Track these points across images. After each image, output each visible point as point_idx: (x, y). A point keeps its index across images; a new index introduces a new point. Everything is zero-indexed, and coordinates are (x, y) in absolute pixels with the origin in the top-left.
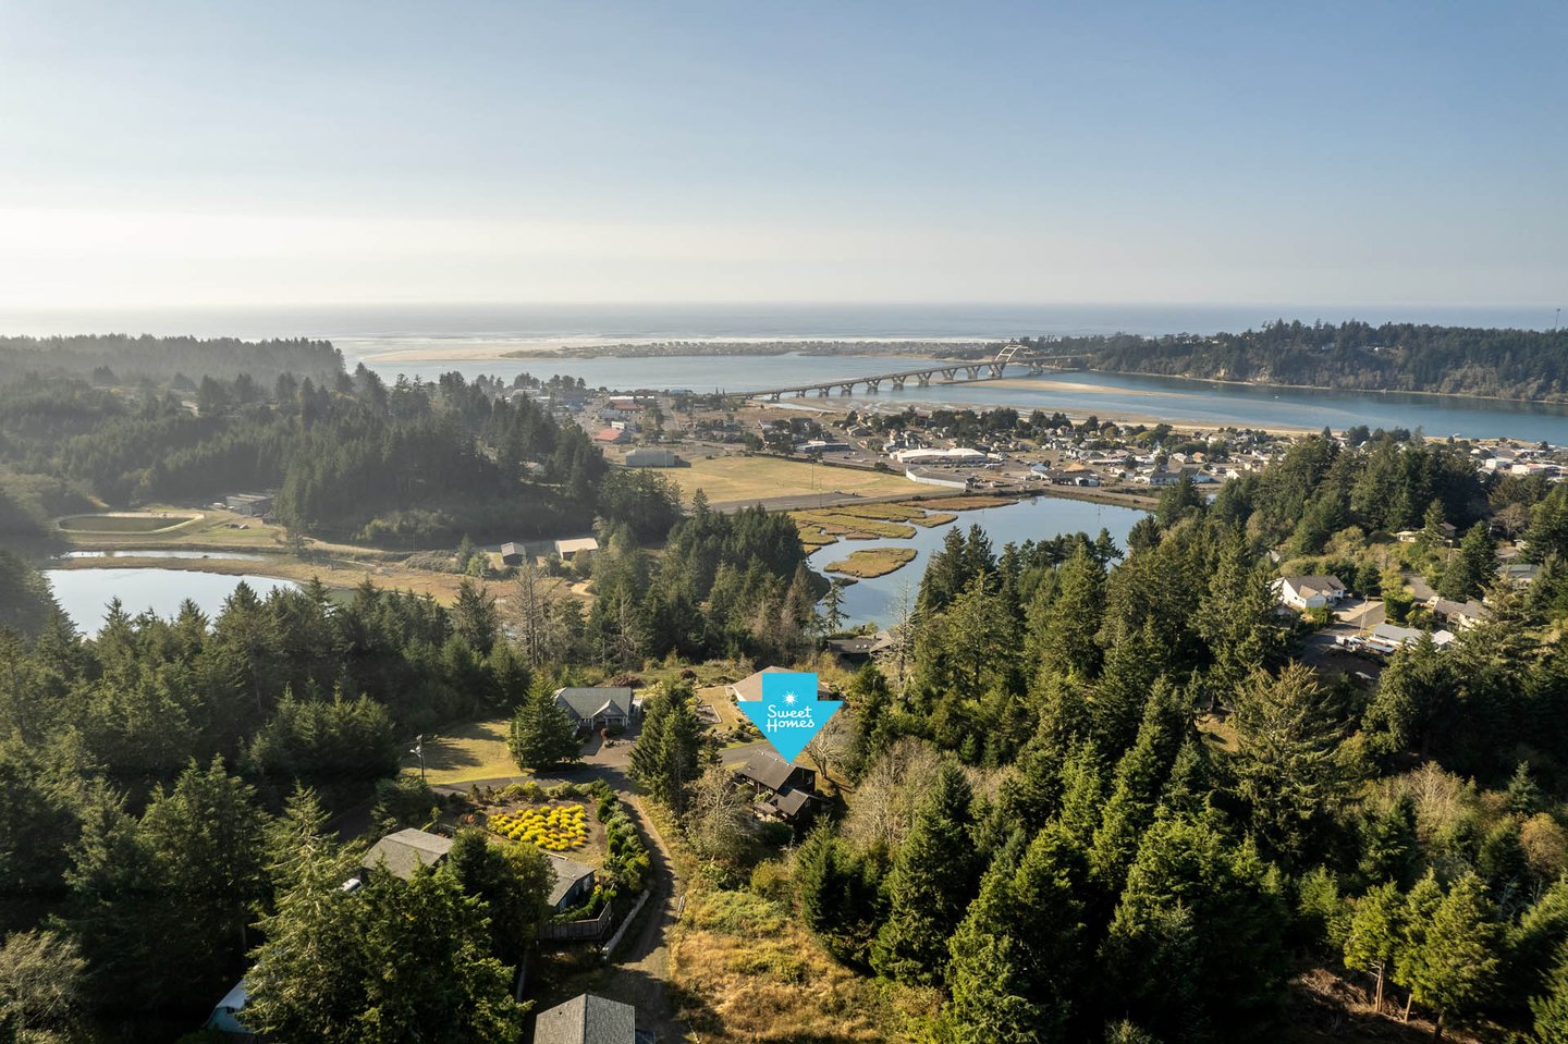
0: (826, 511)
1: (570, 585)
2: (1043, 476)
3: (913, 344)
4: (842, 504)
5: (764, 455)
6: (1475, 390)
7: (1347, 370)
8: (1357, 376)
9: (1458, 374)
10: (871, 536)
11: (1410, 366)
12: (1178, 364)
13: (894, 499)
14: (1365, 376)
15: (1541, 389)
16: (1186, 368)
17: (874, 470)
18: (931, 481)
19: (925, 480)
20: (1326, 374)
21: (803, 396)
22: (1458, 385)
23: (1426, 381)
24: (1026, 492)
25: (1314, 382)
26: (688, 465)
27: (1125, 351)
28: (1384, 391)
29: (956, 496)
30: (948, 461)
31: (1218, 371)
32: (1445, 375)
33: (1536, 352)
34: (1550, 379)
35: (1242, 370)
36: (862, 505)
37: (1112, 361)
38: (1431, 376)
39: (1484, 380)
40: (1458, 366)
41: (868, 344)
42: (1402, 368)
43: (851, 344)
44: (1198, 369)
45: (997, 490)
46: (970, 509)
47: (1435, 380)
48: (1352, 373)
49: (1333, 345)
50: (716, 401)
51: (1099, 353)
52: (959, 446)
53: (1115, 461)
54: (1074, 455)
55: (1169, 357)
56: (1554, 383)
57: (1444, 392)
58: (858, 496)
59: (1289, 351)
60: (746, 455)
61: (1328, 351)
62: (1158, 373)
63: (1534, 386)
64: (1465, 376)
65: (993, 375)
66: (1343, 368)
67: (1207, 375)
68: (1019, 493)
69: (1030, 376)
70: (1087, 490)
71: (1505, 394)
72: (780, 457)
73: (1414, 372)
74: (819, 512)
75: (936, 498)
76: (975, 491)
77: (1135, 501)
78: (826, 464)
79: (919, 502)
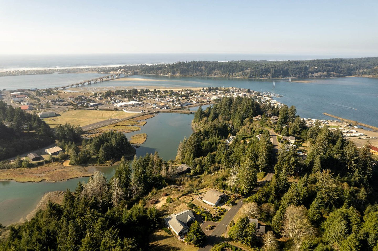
0: (114, 125)
1: (62, 164)
2: (157, 107)
3: (89, 69)
4: (116, 122)
5: (79, 109)
6: (218, 75)
7: (195, 72)
8: (197, 73)
9: (215, 72)
10: (131, 131)
11: (206, 71)
12: (159, 72)
13: (127, 119)
14: (198, 73)
15: (229, 75)
16: (161, 73)
17: (114, 110)
18: (132, 112)
19: (130, 112)
20: (191, 73)
21: (72, 87)
22: (215, 75)
23: (209, 74)
24: (156, 112)
25: (189, 75)
26: (59, 115)
27: (146, 69)
28: (202, 76)
29: (141, 116)
30: (130, 105)
31: (168, 73)
32: (213, 73)
33: (227, 68)
34: (230, 73)
35: (174, 73)
36: (120, 122)
37: (144, 71)
38: (210, 73)
39: (219, 73)
40: (214, 71)
41: (76, 69)
42: (205, 71)
43: (71, 69)
44: (164, 73)
45: (149, 113)
46: (147, 119)
47: (211, 74)
48: (196, 73)
49: (191, 67)
50: (49, 92)
51: (140, 70)
52: (129, 100)
53: (167, 101)
54: (158, 100)
55: (157, 70)
56: (231, 74)
57: (213, 76)
58: (117, 119)
59: (183, 68)
60: (74, 110)
61: (190, 68)
62: (155, 74)
63: (228, 74)
64: (216, 73)
65: (117, 77)
66: (194, 72)
67: (166, 74)
68: (154, 113)
69: (125, 77)
70: (168, 110)
71: (223, 76)
72: (85, 109)
73: (207, 72)
74: (111, 126)
75: (137, 117)
76: (144, 114)
77: (181, 112)
78: (100, 110)
79: (134, 119)
